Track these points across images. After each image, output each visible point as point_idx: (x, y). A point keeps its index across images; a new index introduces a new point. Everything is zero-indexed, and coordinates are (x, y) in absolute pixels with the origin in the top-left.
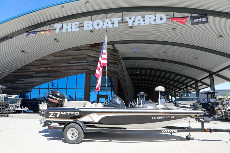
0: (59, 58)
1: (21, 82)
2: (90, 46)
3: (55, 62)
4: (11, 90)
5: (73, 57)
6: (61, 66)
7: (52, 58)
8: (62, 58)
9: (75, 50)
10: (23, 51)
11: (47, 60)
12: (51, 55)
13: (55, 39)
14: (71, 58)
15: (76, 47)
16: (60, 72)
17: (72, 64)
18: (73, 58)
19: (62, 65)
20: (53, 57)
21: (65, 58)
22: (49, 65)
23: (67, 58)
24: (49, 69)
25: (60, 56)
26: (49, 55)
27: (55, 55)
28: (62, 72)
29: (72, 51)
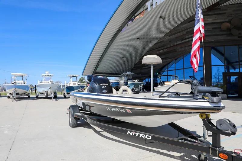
0: (173, 36)
1: (146, 67)
2: (206, 10)
3: (170, 42)
4: (140, 75)
5: (187, 31)
6: (176, 45)
7: (167, 38)
8: (176, 35)
9: (189, 22)
10: (138, 39)
11: (163, 41)
12: (166, 35)
13: (161, 17)
14: (185, 33)
15: (189, 18)
16: (176, 51)
17: (187, 40)
18: (187, 33)
19: (177, 43)
20: (168, 36)
21: (179, 34)
22: (165, 46)
23: (181, 34)
24: (166, 50)
25: (174, 34)
26: (164, 36)
27: (170, 34)
28: (178, 51)
29: (186, 24)
